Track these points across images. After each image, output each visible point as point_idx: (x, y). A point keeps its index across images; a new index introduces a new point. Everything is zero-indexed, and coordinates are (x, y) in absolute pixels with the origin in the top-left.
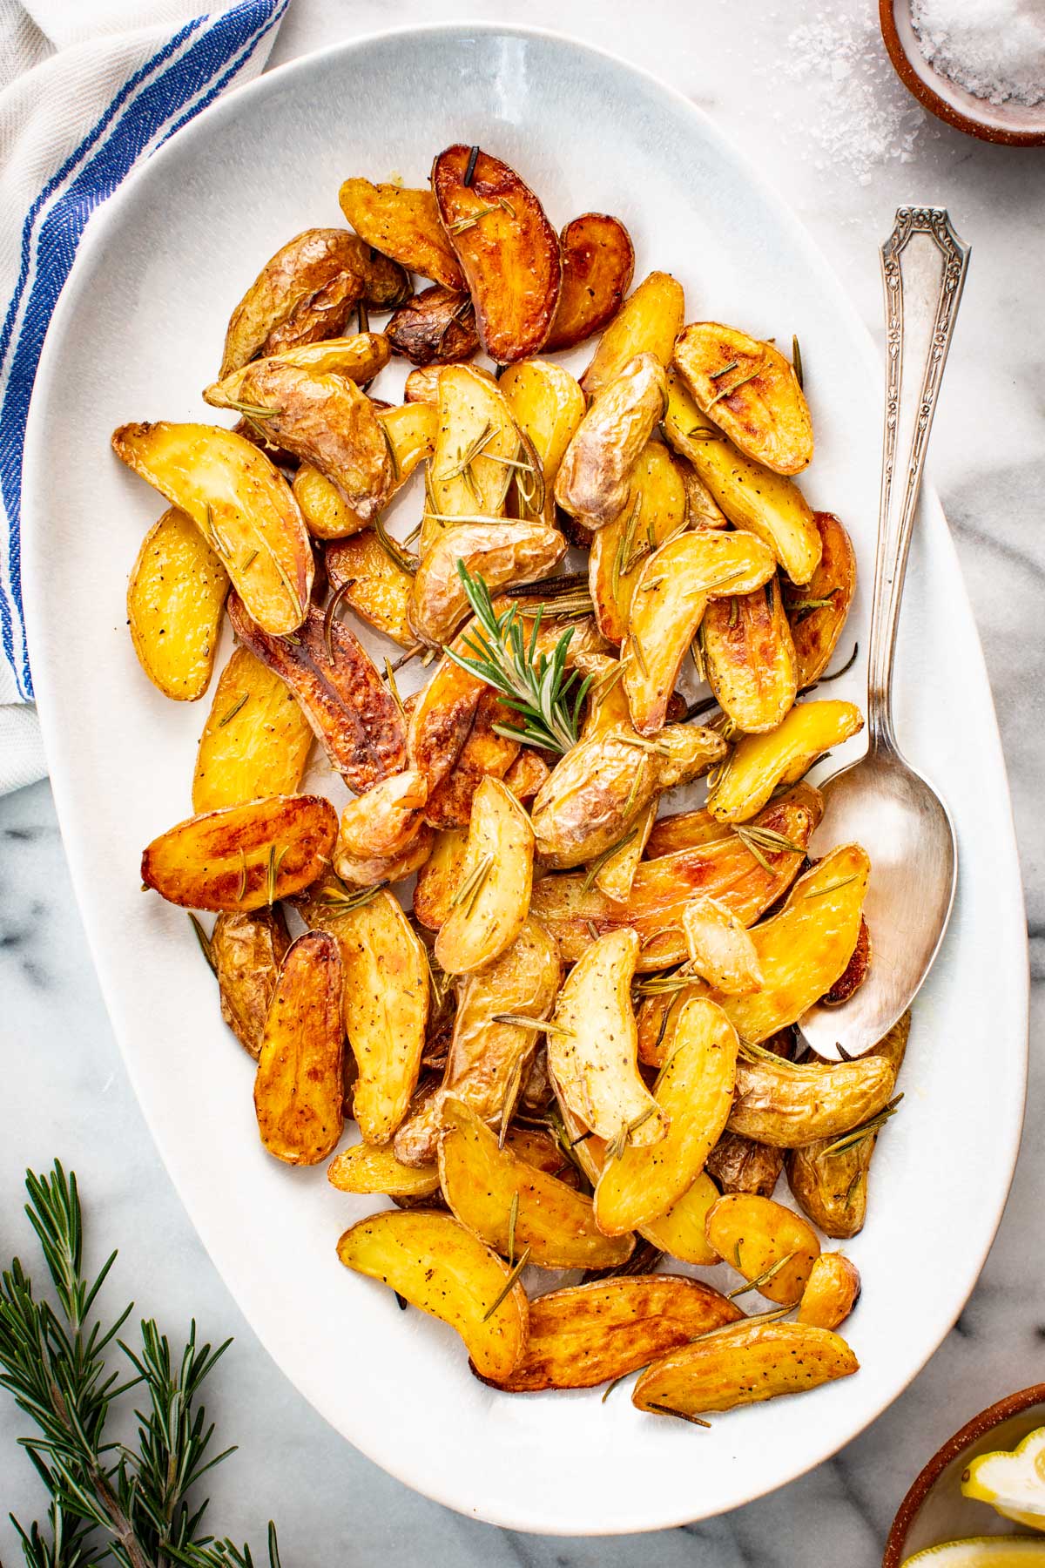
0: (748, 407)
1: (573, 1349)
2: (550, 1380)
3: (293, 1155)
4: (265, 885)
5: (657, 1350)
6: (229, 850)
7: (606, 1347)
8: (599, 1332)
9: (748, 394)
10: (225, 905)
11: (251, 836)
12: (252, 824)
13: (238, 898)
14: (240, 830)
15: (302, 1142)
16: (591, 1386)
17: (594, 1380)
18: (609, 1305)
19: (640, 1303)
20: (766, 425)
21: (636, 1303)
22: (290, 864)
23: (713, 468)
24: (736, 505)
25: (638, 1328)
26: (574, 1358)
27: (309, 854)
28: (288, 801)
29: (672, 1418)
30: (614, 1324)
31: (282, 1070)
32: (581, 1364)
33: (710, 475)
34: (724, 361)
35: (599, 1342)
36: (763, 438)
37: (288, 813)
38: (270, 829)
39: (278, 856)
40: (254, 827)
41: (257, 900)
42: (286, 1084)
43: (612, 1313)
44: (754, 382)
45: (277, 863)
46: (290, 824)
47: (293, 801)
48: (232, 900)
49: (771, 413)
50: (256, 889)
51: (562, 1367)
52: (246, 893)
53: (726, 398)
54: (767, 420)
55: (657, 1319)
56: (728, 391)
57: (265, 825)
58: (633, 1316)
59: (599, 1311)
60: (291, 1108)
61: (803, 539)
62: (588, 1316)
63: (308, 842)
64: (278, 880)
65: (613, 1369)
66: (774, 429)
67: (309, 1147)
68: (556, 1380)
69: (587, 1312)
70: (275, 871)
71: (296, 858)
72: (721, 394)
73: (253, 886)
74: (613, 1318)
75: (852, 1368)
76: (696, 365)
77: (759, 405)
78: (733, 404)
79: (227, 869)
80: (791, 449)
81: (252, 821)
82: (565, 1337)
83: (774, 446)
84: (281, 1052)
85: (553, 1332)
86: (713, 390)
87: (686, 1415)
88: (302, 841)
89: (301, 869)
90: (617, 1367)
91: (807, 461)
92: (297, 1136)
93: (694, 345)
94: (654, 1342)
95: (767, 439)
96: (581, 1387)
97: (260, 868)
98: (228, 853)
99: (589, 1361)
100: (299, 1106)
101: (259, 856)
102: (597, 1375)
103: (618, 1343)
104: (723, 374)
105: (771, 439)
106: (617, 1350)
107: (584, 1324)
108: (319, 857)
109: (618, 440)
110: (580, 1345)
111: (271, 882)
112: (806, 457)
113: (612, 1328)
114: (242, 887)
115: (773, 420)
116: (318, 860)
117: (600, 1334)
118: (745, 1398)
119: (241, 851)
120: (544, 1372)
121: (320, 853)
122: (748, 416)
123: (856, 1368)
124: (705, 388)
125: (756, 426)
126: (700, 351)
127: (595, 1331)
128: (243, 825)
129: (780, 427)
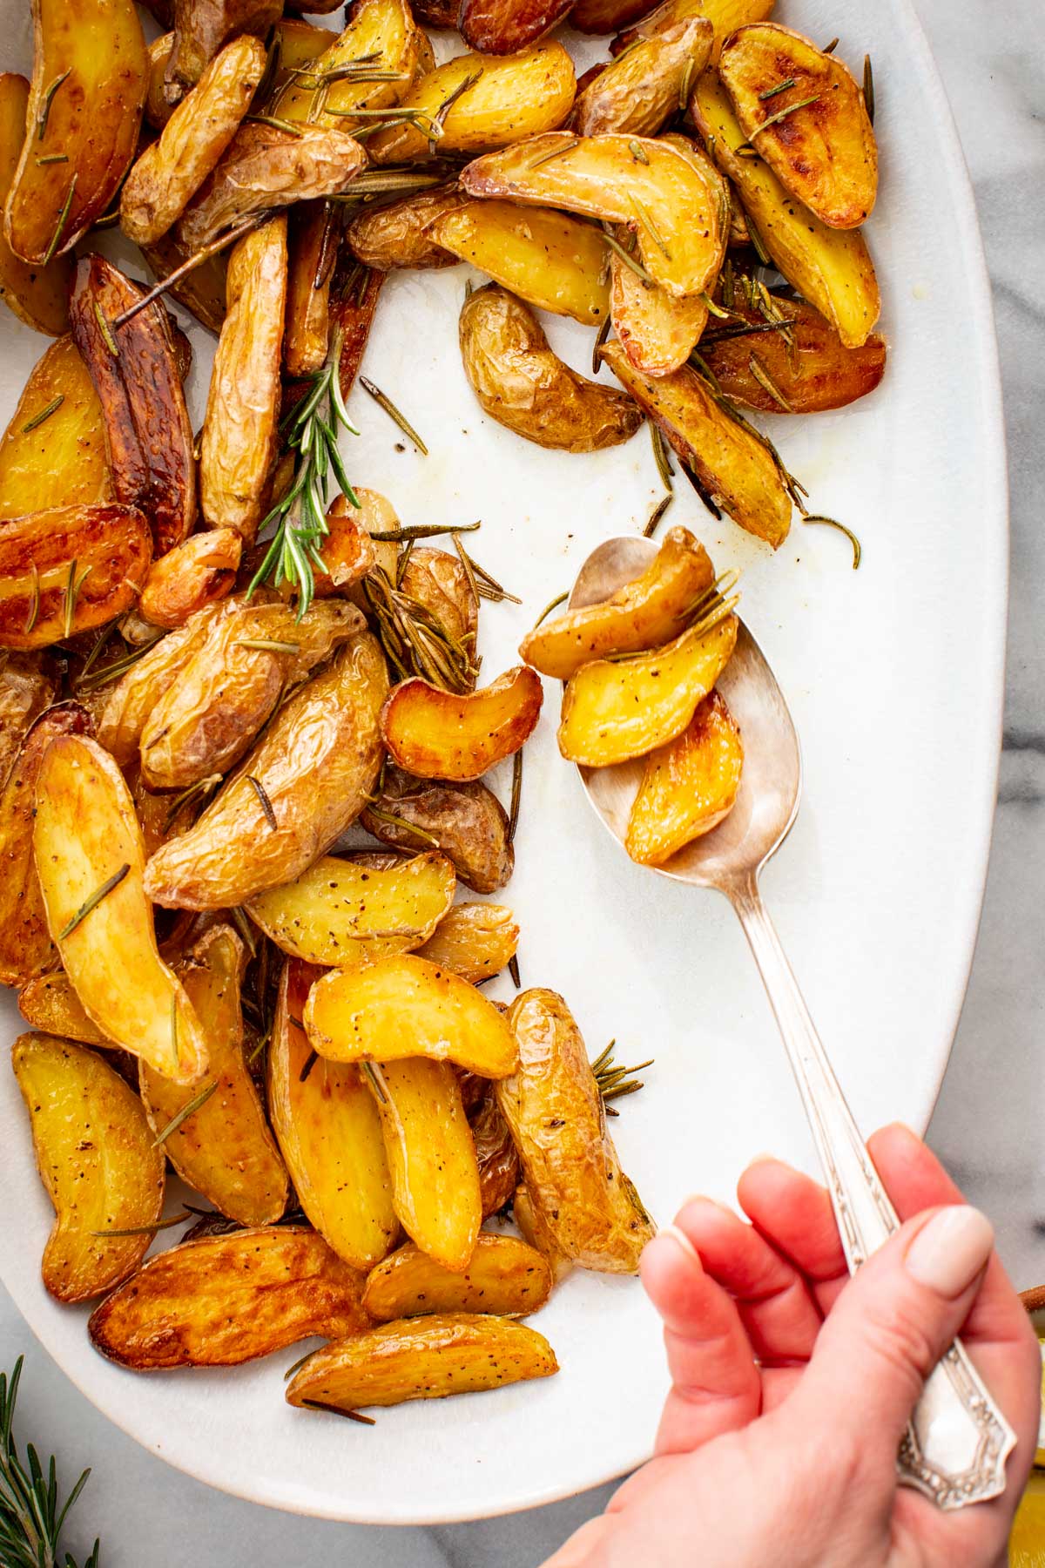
0: (801, 138)
1: (213, 1314)
2: (187, 1351)
3: (13, 975)
4: (61, 613)
5: (313, 1320)
6: (19, 567)
7: (253, 1314)
8: (246, 1293)
9: (804, 124)
10: (12, 637)
11: (48, 552)
12: (49, 536)
13: (26, 630)
14: (34, 543)
15: (23, 961)
16: (235, 1364)
17: (239, 1356)
18: (258, 1259)
19: (295, 1259)
20: (821, 163)
21: (291, 1257)
22: (93, 590)
23: (762, 194)
24: (785, 243)
25: (292, 1291)
26: (215, 1326)
27: (116, 579)
28: (92, 512)
29: (331, 1415)
30: (263, 1284)
31: (10, 868)
32: (222, 1334)
33: (757, 203)
34: (779, 77)
35: (245, 1308)
36: (814, 180)
37: (93, 524)
38: (70, 544)
39: (79, 577)
40: (51, 539)
41: (49, 634)
42: (13, 886)
43: (259, 1272)
44: (812, 107)
45: (77, 586)
46: (95, 539)
47: (101, 510)
48: (19, 631)
49: (828, 149)
50: (49, 619)
51: (200, 1337)
52: (38, 623)
53: (775, 125)
54: (823, 157)
55: (314, 1281)
56: (779, 116)
57: (64, 539)
58: (285, 1276)
59: (247, 1267)
60: (16, 917)
61: (859, 292)
62: (233, 1273)
63: (116, 564)
64: (78, 610)
65: (261, 1343)
66: (829, 169)
67: (31, 968)
68: (196, 1354)
69: (232, 1267)
70: (74, 597)
71: (101, 582)
72: (771, 119)
73: (45, 615)
74: (262, 1277)
75: (546, 1368)
76: (746, 79)
77: (816, 137)
78: (784, 133)
79: (18, 591)
80: (847, 197)
81: (48, 533)
82: (205, 1299)
83: (827, 191)
84: (11, 847)
85: (191, 1291)
86: (762, 112)
87: (348, 1411)
88: (109, 561)
89: (105, 597)
90: (265, 1339)
91: (864, 215)
92: (18, 952)
93: (745, 53)
94: (309, 1311)
95: (820, 183)
96: (223, 1364)
97: (55, 593)
98: (18, 571)
99: (234, 1330)
100: (27, 917)
101: (54, 576)
102: (242, 1349)
103: (267, 1310)
104: (776, 94)
105: (825, 183)
106: (266, 1318)
107: (228, 1284)
108: (128, 581)
109: (616, 118)
110: (223, 1310)
111: (69, 608)
112: (864, 208)
113: (261, 1290)
114: (33, 616)
115: (831, 158)
116: (126, 586)
117: (246, 1297)
118: (419, 1395)
119: (35, 569)
120: (179, 1341)
121: (130, 578)
122: (800, 150)
123: (555, 1368)
124: (752, 109)
125: (808, 164)
126: (751, 63)
127: (242, 1291)
128: (37, 537)
129: (837, 167)
